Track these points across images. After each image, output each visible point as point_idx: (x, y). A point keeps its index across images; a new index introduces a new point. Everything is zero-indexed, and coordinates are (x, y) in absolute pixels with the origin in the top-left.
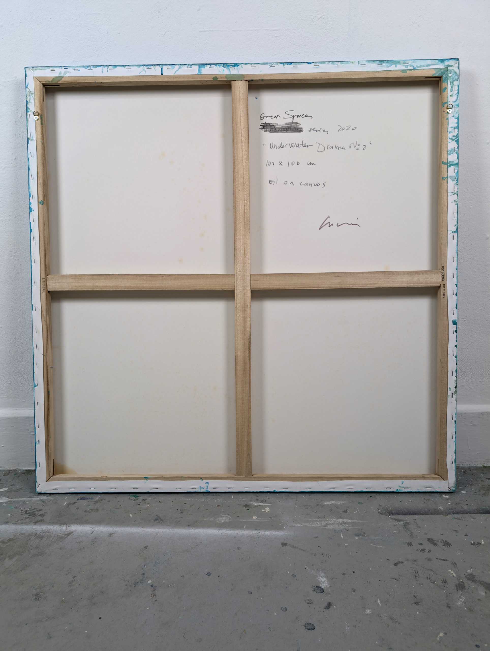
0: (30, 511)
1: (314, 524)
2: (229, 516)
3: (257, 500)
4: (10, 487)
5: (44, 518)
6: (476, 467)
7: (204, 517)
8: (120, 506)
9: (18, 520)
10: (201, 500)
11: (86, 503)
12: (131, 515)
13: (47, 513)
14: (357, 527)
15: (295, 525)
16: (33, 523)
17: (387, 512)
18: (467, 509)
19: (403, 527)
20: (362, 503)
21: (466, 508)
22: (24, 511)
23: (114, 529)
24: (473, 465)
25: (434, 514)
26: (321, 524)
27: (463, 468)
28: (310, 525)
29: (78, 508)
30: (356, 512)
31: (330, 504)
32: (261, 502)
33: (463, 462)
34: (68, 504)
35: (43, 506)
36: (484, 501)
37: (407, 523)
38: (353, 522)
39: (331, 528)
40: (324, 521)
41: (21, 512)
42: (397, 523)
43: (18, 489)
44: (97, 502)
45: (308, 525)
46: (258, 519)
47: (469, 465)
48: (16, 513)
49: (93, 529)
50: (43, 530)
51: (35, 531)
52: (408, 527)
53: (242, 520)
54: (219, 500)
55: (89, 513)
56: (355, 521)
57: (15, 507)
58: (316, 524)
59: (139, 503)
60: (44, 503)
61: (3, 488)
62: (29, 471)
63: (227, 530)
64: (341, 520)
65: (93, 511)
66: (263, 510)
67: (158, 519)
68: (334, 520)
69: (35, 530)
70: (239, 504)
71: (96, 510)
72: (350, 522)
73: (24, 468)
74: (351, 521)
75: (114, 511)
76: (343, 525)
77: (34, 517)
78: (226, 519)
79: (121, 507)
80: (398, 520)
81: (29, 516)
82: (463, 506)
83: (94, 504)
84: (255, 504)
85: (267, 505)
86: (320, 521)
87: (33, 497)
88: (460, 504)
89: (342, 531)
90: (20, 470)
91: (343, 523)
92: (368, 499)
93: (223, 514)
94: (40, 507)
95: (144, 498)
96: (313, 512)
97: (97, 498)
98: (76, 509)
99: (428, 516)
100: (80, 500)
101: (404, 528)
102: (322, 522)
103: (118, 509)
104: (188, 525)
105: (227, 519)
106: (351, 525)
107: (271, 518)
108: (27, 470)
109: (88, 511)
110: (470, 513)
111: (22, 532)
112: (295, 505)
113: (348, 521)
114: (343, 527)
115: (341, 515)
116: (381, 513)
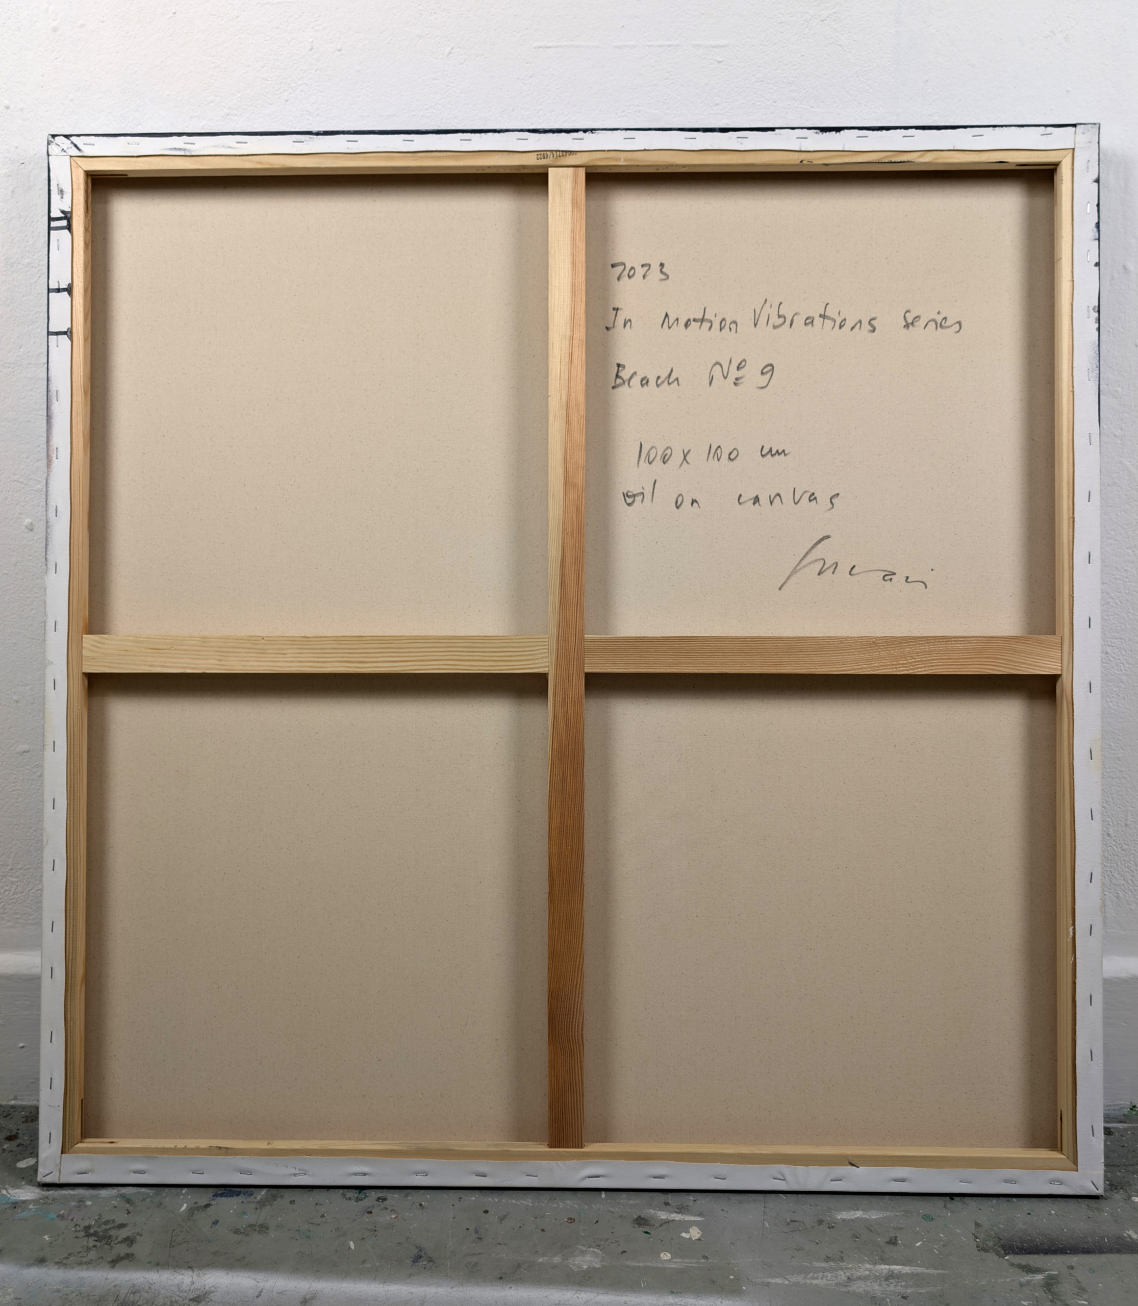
0: (96, 1229)
1: (817, 1278)
2: (598, 1251)
3: (667, 1204)
5: (134, 1250)
7: (536, 1252)
8: (323, 1216)
9: (69, 1255)
10: (525, 1203)
11: (235, 1207)
12: (352, 1245)
13: (141, 1235)
14: (928, 1289)
15: (769, 1280)
16: (108, 1262)
17: (999, 1246)
19: (1044, 1291)
20: (933, 1219)
22: (81, 1228)
23: (313, 1283)
25: (1118, 1251)
26: (836, 1277)
28: (808, 1282)
29: (216, 1223)
30: (918, 1244)
31: (853, 1218)
32: (676, 1210)
34: (191, 1209)
35: (128, 1214)
37: (1050, 1277)
38: (917, 1274)
39: (861, 1290)
40: (842, 1269)
41: (76, 1231)
42: (1026, 1278)
44: (263, 1204)
45: (803, 1282)
46: (676, 1262)
48: (63, 1233)
49: (261, 1285)
50: (133, 1286)
51: (115, 1287)
52: (1056, 1290)
53: (633, 1264)
54: (568, 1202)
55: (247, 1235)
56: (920, 1270)
58: (822, 1278)
59: (369, 1208)
60: (131, 1205)
61: (24, 1159)
63: (598, 1293)
64: (884, 1268)
65: (255, 1230)
66: (684, 1235)
67: (421, 1257)
68: (868, 1266)
69: (113, 1284)
70: (621, 1216)
71: (263, 1228)
72: (907, 1274)
74: (909, 1272)
75: (309, 1231)
76: (892, 1283)
77: (109, 1244)
78: (592, 1259)
79: (324, 1220)
80: (1029, 1269)
81: (96, 1243)
83: (256, 1209)
84: (663, 1215)
85: (693, 1218)
86: (831, 1270)
89: (890, 1301)
91: (891, 1276)
92: (945, 1206)
93: (583, 1245)
94: (121, 1218)
95: (380, 1195)
96: (811, 1241)
97: (263, 1193)
98: (214, 1223)
99: (1104, 1258)
100: (221, 1198)
101: (1047, 1291)
102: (837, 1271)
103: (319, 1225)
104: (499, 1276)
105: (596, 1260)
106: (911, 1283)
107: (707, 1257)
109: (242, 1230)
111: (83, 1289)
112: (764, 1220)
113: (904, 1271)
114: (892, 1288)
115: (883, 1252)
116: (983, 1249)
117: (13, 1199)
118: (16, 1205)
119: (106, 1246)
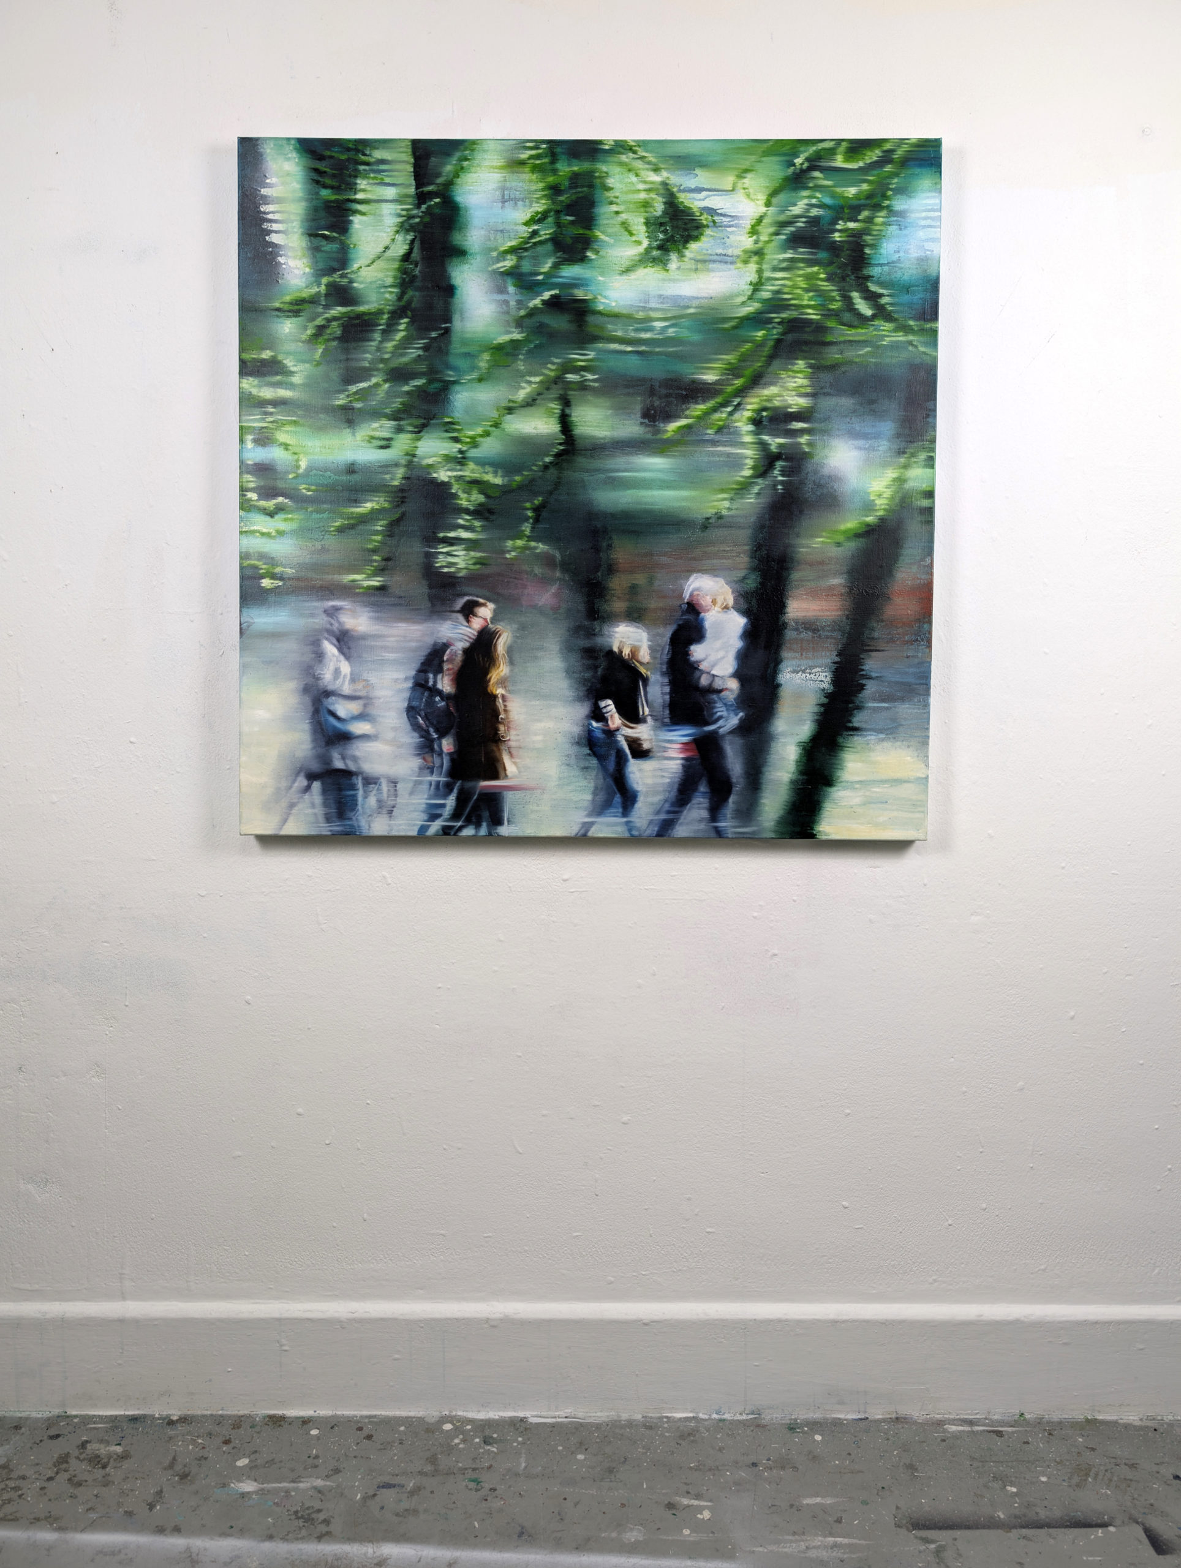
0: (303, 1513)
1: (786, 1547)
2: (642, 1528)
3: (688, 1493)
4: (252, 1456)
5: (331, 1528)
6: (1072, 1420)
7: (600, 1529)
8: (454, 1503)
9: (289, 1532)
10: (591, 1492)
11: (394, 1496)
12: (476, 1524)
13: (333, 1518)
14: (858, 1555)
15: (754, 1549)
16: (315, 1538)
17: (910, 1524)
18: (1044, 1517)
19: (934, 1556)
20: (868, 1503)
21: (1043, 1514)
22: (292, 1513)
24: (1067, 1417)
25: (989, 1528)
26: (799, 1546)
27: (1049, 1422)
28: (780, 1550)
29: (382, 1508)
30: (855, 1522)
31: (814, 1503)
32: (695, 1497)
33: (1049, 1411)
34: (364, 1498)
35: (321, 1501)
36: (1075, 1501)
37: (940, 1546)
38: (852, 1544)
39: (814, 1555)
40: (803, 1541)
41: (289, 1515)
42: (924, 1547)
43: (267, 1462)
44: (412, 1493)
45: (777, 1550)
46: (693, 1536)
47: (1060, 1417)
48: (281, 1516)
49: (420, 1553)
50: (336, 1555)
51: (324, 1555)
52: (942, 1555)
53: (665, 1537)
54: (620, 1491)
55: (405, 1517)
56: (854, 1541)
57: (274, 1503)
58: (789, 1548)
59: (485, 1496)
61: (240, 1459)
62: (274, 1419)
63: (642, 1559)
64: (831, 1540)
65: (409, 1513)
66: (699, 1516)
67: (523, 1533)
68: (820, 1538)
70: (657, 1502)
71: (415, 1512)
72: (846, 1544)
73: (263, 1412)
74: (848, 1542)
75: (446, 1514)
76: (834, 1551)
78: (637, 1534)
79: (455, 1505)
80: (927, 1541)
81: (304, 1524)
82: (1038, 1510)
83: (408, 1497)
84: (685, 1501)
85: (706, 1504)
86: (796, 1541)
87: (300, 1482)
88: (1034, 1506)
89: (833, 1563)
90: (257, 1415)
91: (835, 1546)
92: (877, 1494)
93: (631, 1524)
94: (317, 1505)
95: (491, 1487)
96: (784, 1520)
97: (411, 1485)
99: (978, 1532)
100: (381, 1490)
101: (936, 1557)
102: (800, 1541)
103: (452, 1509)
104: (576, 1547)
105: (640, 1534)
106: (847, 1551)
107: (714, 1533)
108: (271, 1417)
109: (401, 1514)
110: (1049, 1525)
111: (303, 1557)
112: (754, 1505)
113: (844, 1542)
114: (834, 1554)
115: (832, 1528)
116: (898, 1526)
117: (241, 1490)
118: (243, 1495)
119: (312, 1526)
